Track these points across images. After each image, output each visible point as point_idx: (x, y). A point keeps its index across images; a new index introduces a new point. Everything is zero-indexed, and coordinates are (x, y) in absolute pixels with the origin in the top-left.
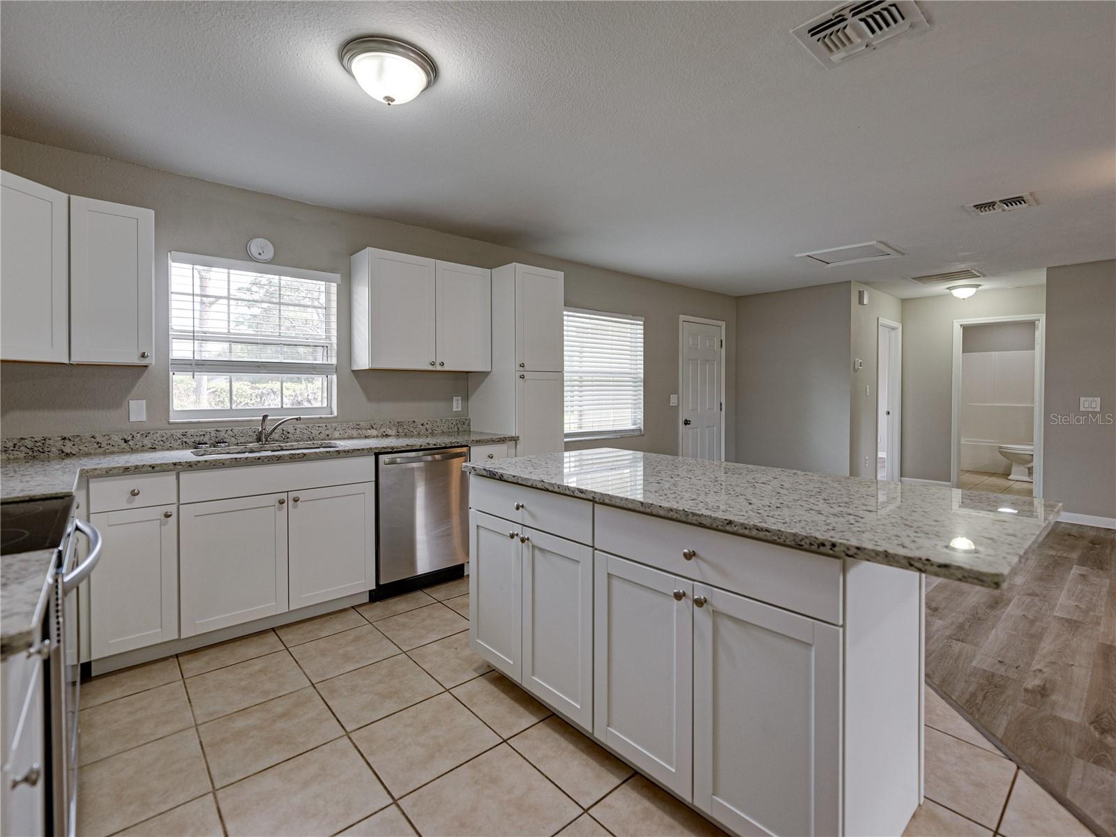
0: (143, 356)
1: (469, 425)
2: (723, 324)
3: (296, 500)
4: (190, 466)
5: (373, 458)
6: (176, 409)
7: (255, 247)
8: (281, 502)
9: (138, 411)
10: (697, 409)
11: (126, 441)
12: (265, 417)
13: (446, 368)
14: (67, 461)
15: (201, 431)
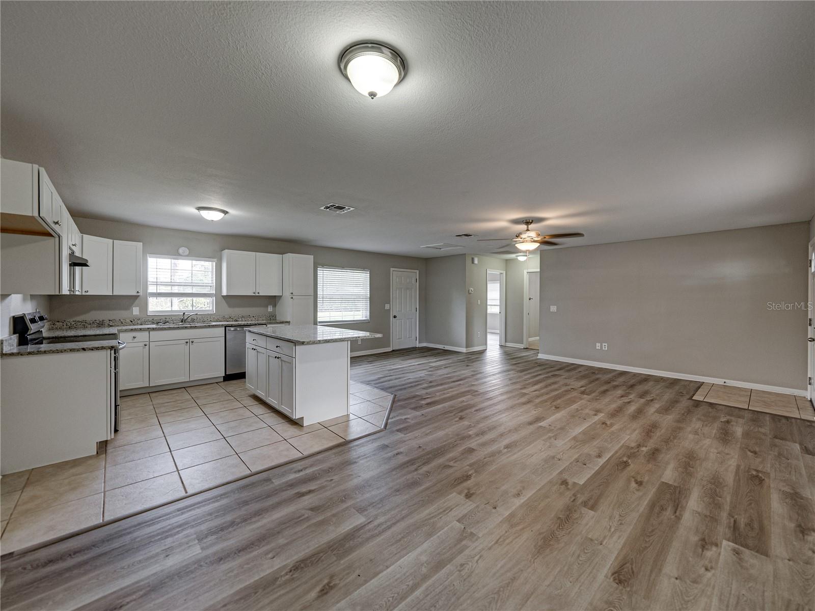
0: (138, 292)
1: (275, 317)
2: (418, 272)
3: (192, 342)
4: (153, 329)
5: (224, 328)
6: (150, 310)
7: (181, 251)
8: (187, 343)
9: (136, 311)
10: (402, 311)
11: (131, 322)
12: (184, 313)
13: (260, 294)
14: (111, 328)
15: (159, 318)
